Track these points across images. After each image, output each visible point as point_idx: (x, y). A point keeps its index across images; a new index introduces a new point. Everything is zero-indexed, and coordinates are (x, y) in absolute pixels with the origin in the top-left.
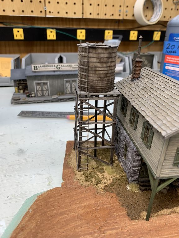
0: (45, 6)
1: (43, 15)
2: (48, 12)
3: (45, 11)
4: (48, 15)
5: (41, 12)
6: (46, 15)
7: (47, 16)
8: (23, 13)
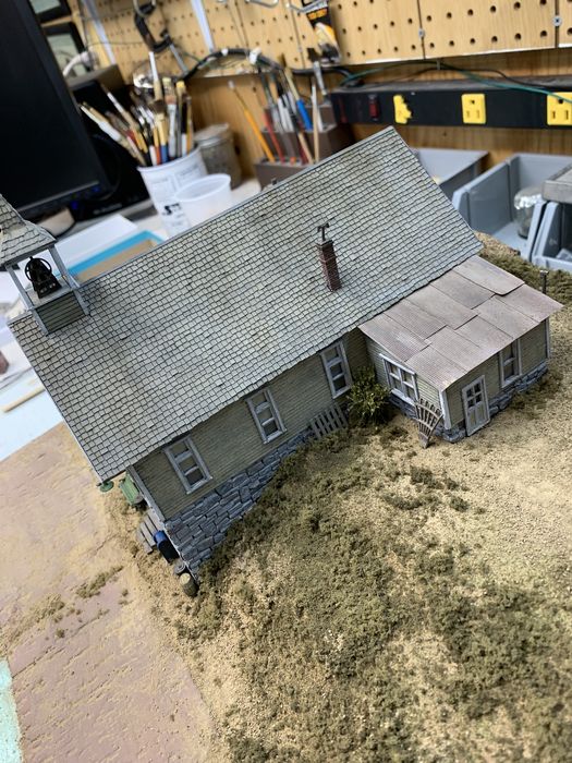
0: (557, 13)
1: (548, 44)
2: (563, 32)
3: (557, 28)
4: (564, 42)
5: (544, 33)
6: (557, 43)
7: (561, 46)
8: (494, 44)
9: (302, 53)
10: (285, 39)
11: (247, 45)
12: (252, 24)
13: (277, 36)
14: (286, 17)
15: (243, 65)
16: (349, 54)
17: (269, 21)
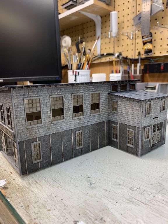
9: (135, 54)
10: (130, 50)
11: (114, 53)
12: (118, 46)
13: (127, 49)
14: (133, 44)
15: (110, 59)
16: (154, 53)
17: (125, 45)
